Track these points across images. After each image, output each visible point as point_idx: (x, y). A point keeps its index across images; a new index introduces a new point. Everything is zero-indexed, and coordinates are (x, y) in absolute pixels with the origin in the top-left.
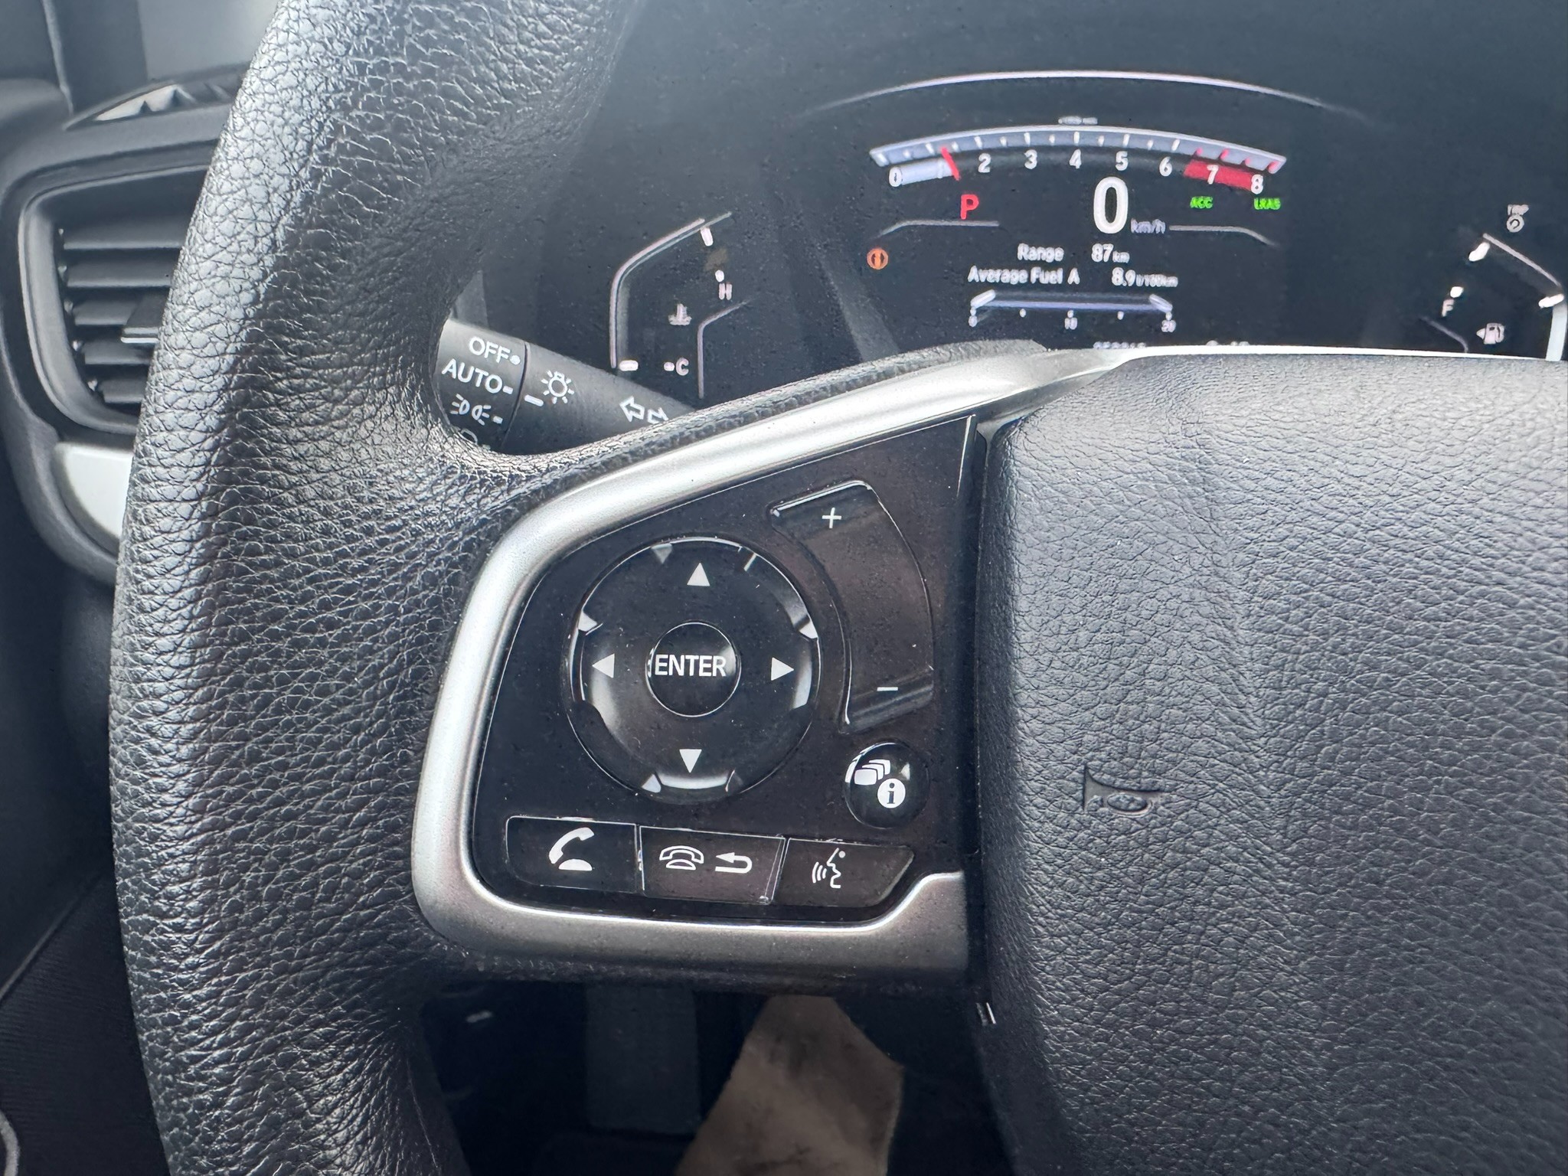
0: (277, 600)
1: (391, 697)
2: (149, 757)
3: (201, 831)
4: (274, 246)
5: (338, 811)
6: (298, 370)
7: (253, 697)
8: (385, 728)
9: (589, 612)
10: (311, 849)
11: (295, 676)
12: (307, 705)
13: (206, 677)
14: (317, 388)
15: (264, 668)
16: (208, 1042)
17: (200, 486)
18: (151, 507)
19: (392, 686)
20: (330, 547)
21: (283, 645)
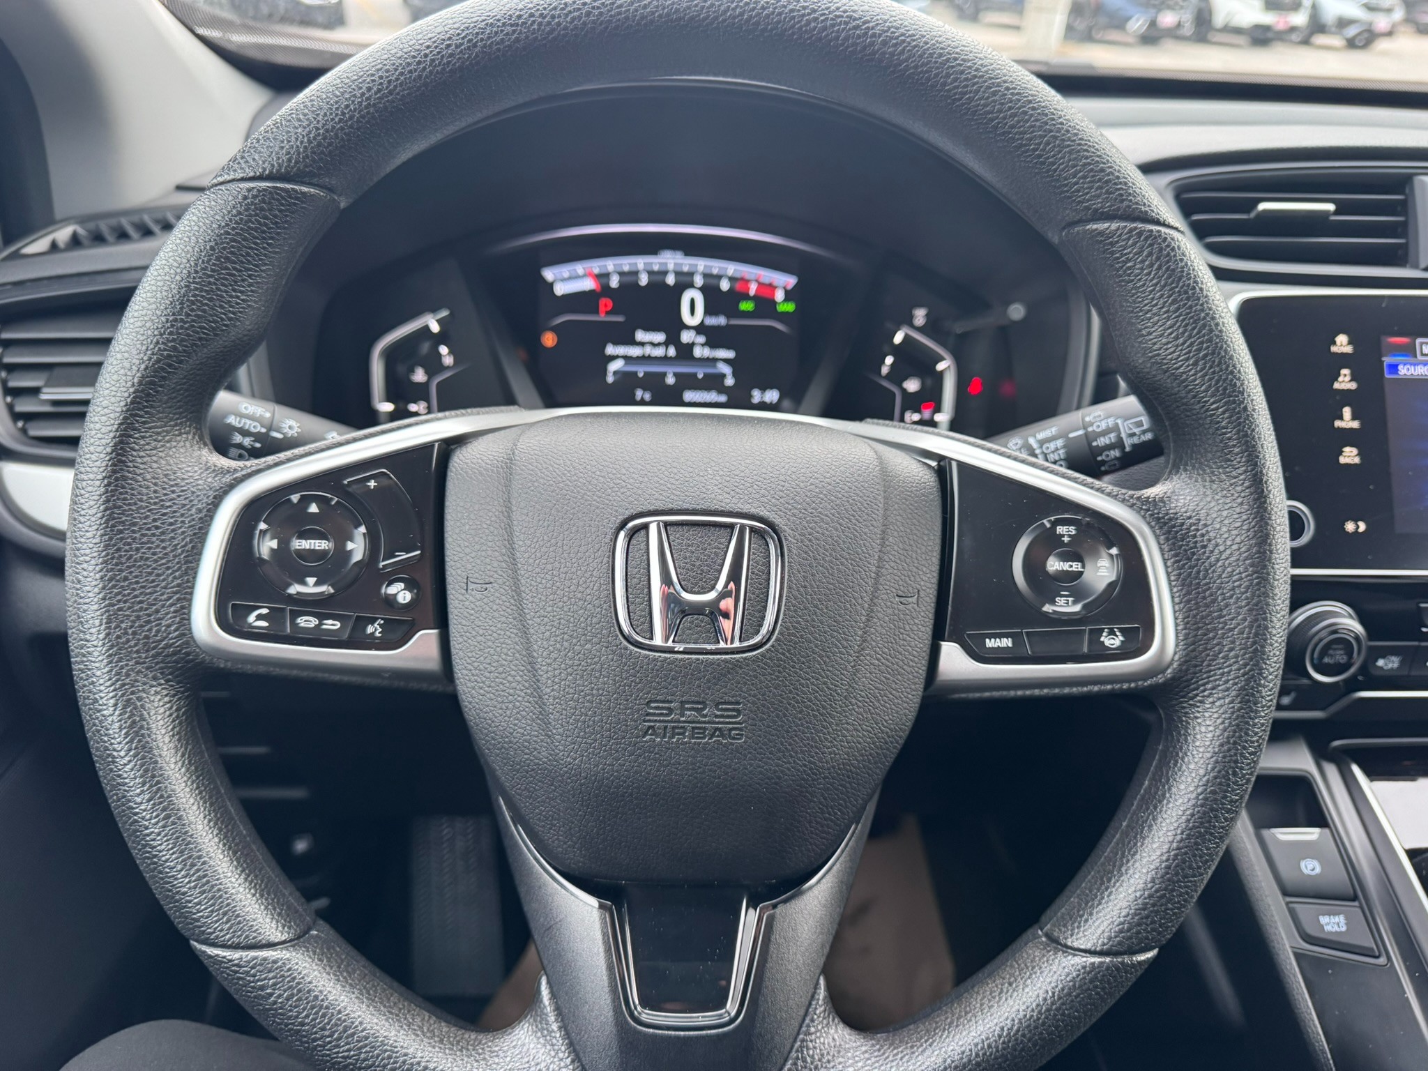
0: (135, 518)
1: (182, 556)
2: (83, 579)
3: (104, 607)
4: (133, 385)
5: (161, 600)
6: (143, 430)
7: (125, 555)
8: (179, 569)
9: (264, 521)
10: (149, 615)
11: (142, 547)
12: (147, 559)
13: (106, 546)
14: (151, 436)
15: (129, 544)
16: (107, 691)
17: (104, 474)
18: (84, 483)
19: (183, 552)
20: (157, 497)
21: (137, 535)
